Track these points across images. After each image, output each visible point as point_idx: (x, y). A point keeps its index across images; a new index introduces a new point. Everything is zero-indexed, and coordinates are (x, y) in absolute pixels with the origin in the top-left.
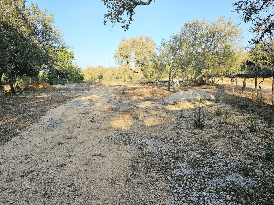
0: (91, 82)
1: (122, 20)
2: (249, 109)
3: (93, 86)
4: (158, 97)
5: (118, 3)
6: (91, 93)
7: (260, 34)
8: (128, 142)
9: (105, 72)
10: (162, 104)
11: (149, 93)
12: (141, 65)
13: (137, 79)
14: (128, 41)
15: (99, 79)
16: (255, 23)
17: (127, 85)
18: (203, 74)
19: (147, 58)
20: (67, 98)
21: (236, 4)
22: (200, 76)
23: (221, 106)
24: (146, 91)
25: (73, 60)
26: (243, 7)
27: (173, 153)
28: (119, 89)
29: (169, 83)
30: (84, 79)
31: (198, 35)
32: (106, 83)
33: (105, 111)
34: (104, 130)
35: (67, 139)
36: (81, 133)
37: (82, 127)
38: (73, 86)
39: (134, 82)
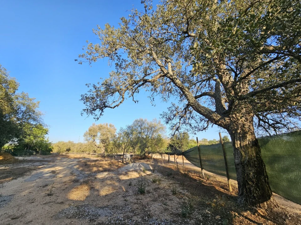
0: (58, 154)
1: (95, 114)
2: (172, 176)
3: (59, 158)
4: (114, 168)
5: (93, 104)
6: (55, 165)
7: (174, 131)
8: (82, 215)
9: (73, 146)
10: (116, 174)
11: (108, 164)
12: (104, 142)
13: (99, 153)
14: (96, 126)
15: (67, 152)
16: (171, 125)
17: (90, 157)
18: (145, 151)
19: (109, 138)
20: (29, 170)
21: (161, 115)
22: (144, 152)
23: (156, 175)
24: (105, 163)
25: (46, 136)
26: (165, 117)
28: (82, 161)
29: (123, 157)
30: (52, 151)
31: (142, 127)
32: (72, 155)
33: (65, 182)
34: (60, 203)
35: (13, 219)
36: (33, 209)
37: (36, 203)
38: (39, 157)
39: (97, 155)
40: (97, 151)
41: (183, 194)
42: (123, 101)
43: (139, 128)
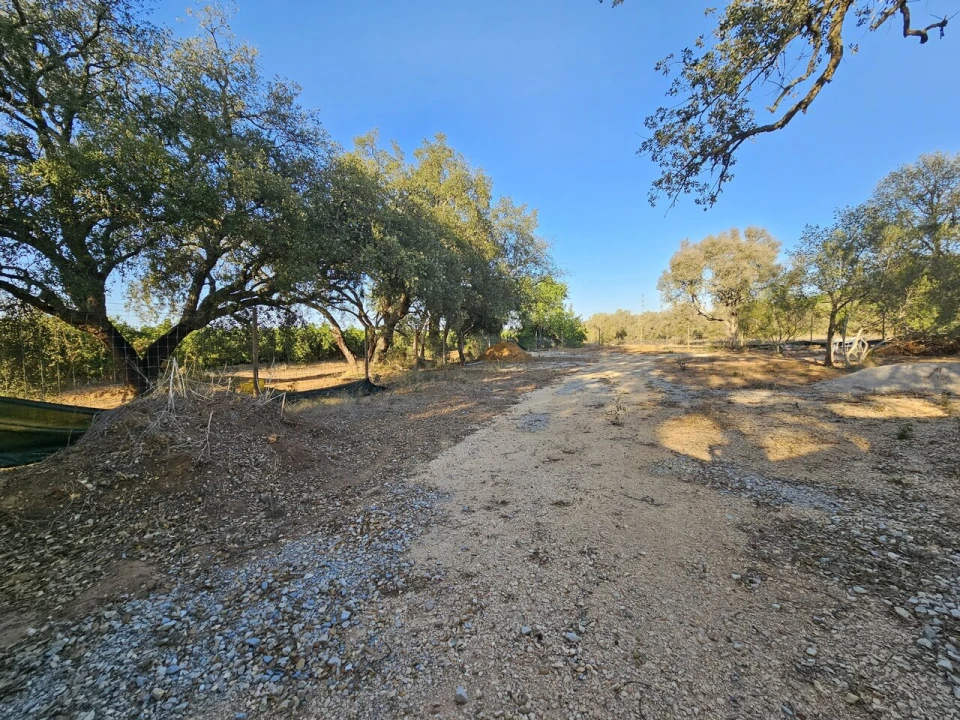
0: (599, 347)
3: (605, 354)
4: (791, 380)
6: (603, 367)
9: (632, 324)
10: (811, 398)
11: (761, 370)
14: (695, 247)
15: (619, 340)
17: (689, 351)
20: (556, 375)
24: (751, 366)
25: (565, 301)
28: (668, 361)
30: (586, 339)
33: (641, 404)
39: (709, 344)
40: (705, 335)
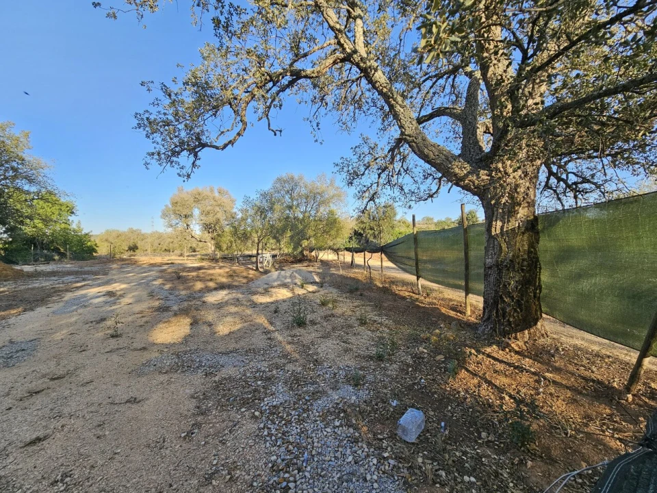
0: (111, 259)
1: (179, 165)
2: (359, 293)
3: (115, 266)
4: (239, 281)
5: (171, 139)
6: (112, 279)
7: (365, 202)
8: (188, 367)
9: (143, 240)
10: (246, 293)
11: (225, 275)
12: (210, 230)
13: (204, 252)
14: (188, 193)
15: (132, 253)
16: (358, 189)
17: (186, 262)
18: (303, 246)
19: (221, 220)
20: (55, 292)
21: (337, 165)
22: (300, 249)
23: (326, 291)
24: (220, 272)
25: (72, 218)
26: (345, 169)
27: (264, 371)
28: (170, 270)
29: (257, 259)
30: (96, 252)
31: (295, 194)
32: (143, 259)
33: (141, 312)
34: (141, 349)
35: (52, 379)
36: (88, 362)
37: (90, 351)
38: (68, 266)
39: (199, 256)
40: (197, 250)
41: (379, 323)
42: (244, 130)
43: (287, 197)
